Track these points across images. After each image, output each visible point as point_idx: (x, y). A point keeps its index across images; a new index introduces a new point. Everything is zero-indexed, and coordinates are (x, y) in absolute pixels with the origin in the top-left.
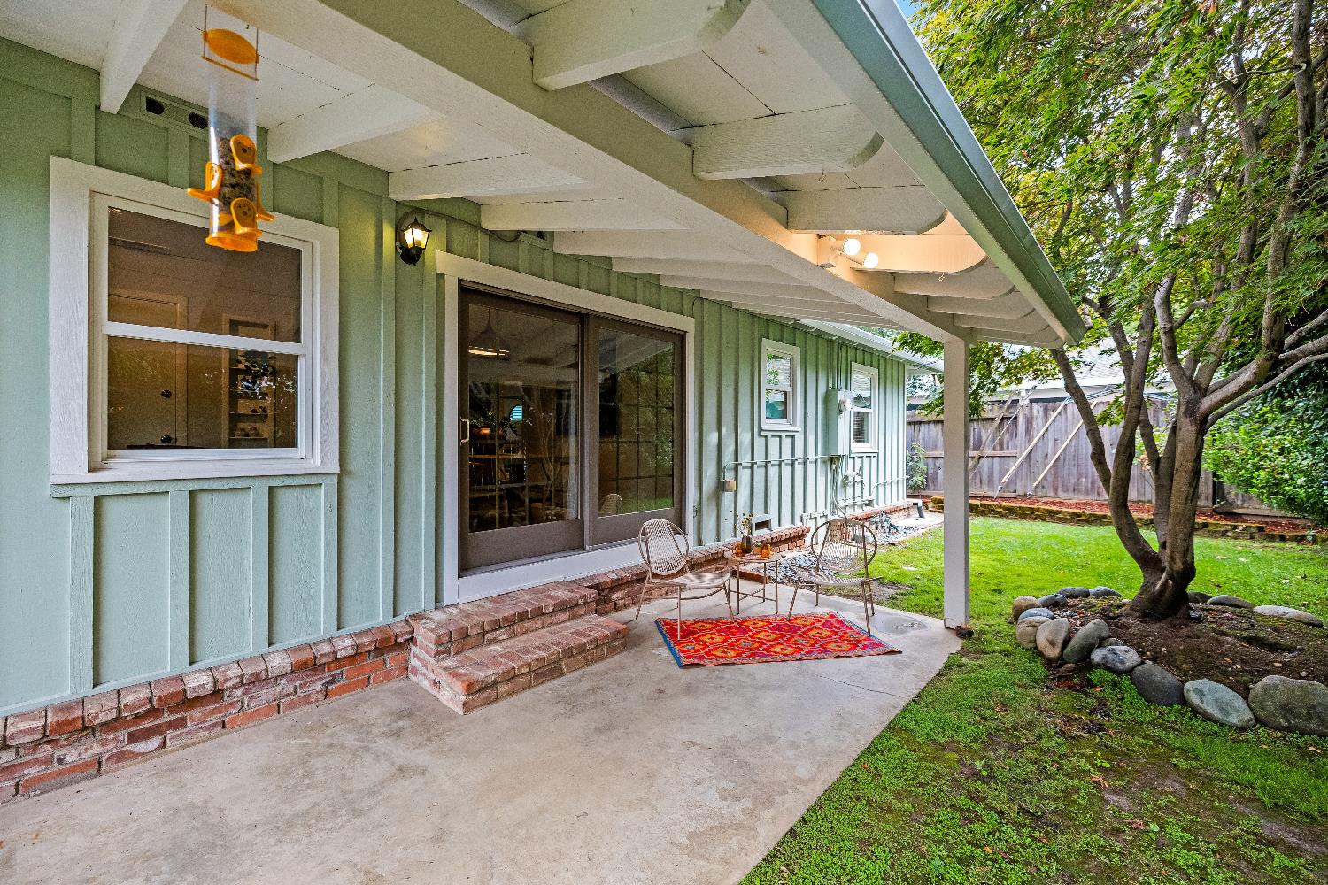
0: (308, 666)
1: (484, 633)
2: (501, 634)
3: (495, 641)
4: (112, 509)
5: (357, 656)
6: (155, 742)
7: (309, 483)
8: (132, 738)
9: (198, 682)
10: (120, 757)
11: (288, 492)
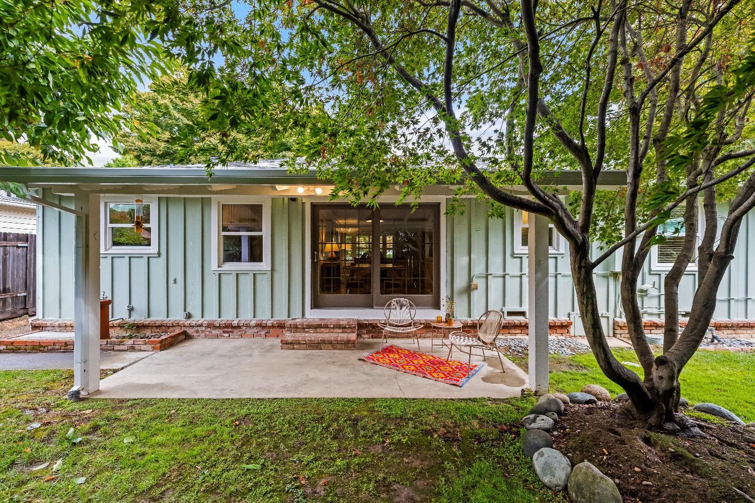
0: (260, 326)
1: (304, 329)
2: (311, 331)
3: (308, 332)
4: (223, 277)
5: (273, 326)
6: (227, 335)
7: (263, 273)
8: (224, 332)
9: (235, 323)
10: (221, 336)
11: (260, 276)
